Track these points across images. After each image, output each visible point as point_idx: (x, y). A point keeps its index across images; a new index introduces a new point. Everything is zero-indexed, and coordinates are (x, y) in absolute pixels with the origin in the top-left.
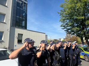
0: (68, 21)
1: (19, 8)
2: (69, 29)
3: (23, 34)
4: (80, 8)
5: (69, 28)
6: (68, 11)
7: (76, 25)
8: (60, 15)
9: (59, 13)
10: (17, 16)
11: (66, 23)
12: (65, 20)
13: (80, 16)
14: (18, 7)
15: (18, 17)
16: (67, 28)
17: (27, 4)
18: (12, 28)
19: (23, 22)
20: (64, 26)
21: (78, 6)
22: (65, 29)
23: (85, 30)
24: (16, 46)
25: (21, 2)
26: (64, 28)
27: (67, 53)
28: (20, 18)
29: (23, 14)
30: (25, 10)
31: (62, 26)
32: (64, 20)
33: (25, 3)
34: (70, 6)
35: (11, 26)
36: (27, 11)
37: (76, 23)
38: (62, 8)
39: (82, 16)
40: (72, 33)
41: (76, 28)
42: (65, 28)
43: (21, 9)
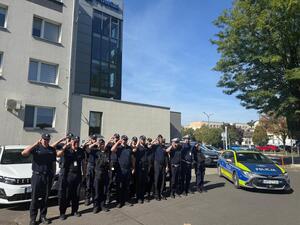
1: (99, 36)
3: (101, 113)
9: (213, 43)
10: (94, 61)
14: (95, 35)
17: (121, 21)
18: (75, 97)
30: (115, 41)
33: (115, 20)
35: (71, 94)
36: (120, 42)
43: (104, 38)
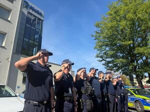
0: (107, 49)
1: (29, 26)
2: (109, 62)
4: (124, 28)
5: (110, 60)
6: (107, 33)
7: (121, 55)
8: (95, 39)
9: (92, 36)
10: (25, 39)
11: (104, 52)
12: (103, 47)
13: (126, 40)
14: (27, 25)
15: (27, 40)
16: (107, 60)
17: (42, 21)
19: (35, 49)
20: (101, 57)
21: (121, 26)
22: (104, 62)
23: (135, 64)
24: (19, 87)
25: (33, 18)
26: (101, 59)
27: (105, 90)
28: (30, 41)
29: (36, 36)
30: (38, 30)
31: (98, 57)
32: (101, 46)
33: (39, 19)
34: (110, 25)
35: (13, 53)
36: (41, 31)
37: (121, 53)
38: (98, 29)
39: (130, 40)
40: (115, 68)
41: (121, 59)
42: (103, 60)
43: (32, 27)
